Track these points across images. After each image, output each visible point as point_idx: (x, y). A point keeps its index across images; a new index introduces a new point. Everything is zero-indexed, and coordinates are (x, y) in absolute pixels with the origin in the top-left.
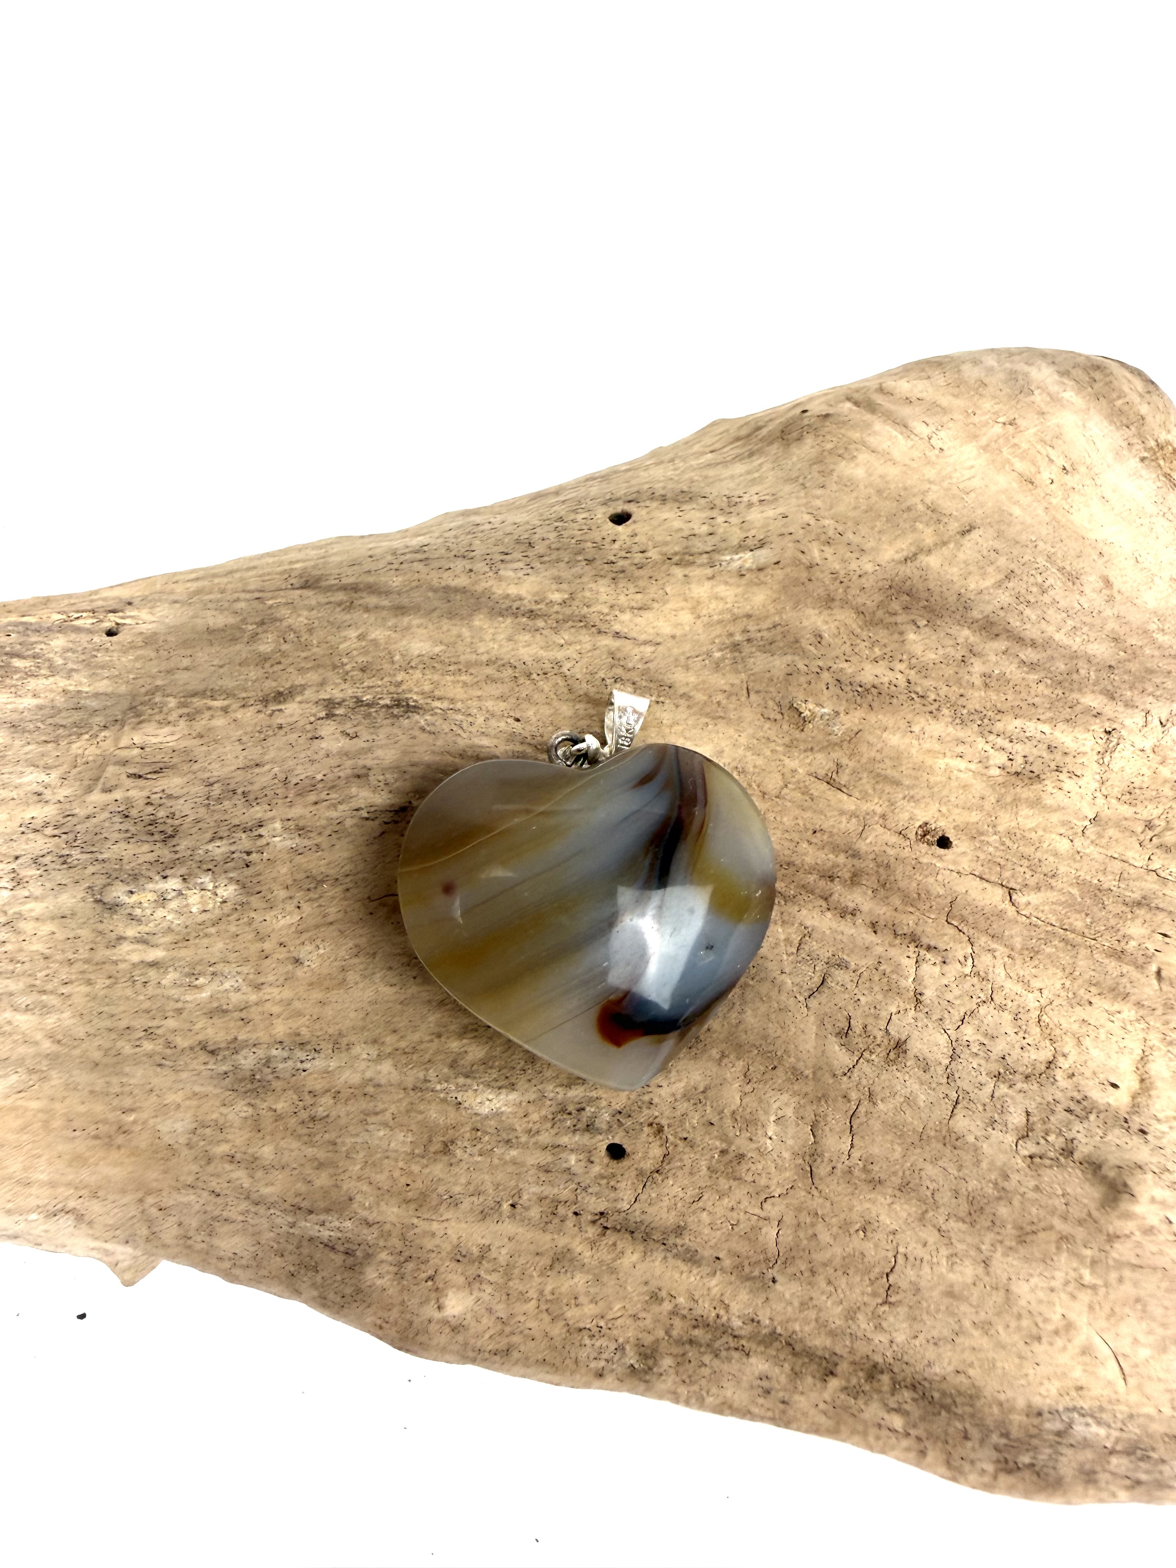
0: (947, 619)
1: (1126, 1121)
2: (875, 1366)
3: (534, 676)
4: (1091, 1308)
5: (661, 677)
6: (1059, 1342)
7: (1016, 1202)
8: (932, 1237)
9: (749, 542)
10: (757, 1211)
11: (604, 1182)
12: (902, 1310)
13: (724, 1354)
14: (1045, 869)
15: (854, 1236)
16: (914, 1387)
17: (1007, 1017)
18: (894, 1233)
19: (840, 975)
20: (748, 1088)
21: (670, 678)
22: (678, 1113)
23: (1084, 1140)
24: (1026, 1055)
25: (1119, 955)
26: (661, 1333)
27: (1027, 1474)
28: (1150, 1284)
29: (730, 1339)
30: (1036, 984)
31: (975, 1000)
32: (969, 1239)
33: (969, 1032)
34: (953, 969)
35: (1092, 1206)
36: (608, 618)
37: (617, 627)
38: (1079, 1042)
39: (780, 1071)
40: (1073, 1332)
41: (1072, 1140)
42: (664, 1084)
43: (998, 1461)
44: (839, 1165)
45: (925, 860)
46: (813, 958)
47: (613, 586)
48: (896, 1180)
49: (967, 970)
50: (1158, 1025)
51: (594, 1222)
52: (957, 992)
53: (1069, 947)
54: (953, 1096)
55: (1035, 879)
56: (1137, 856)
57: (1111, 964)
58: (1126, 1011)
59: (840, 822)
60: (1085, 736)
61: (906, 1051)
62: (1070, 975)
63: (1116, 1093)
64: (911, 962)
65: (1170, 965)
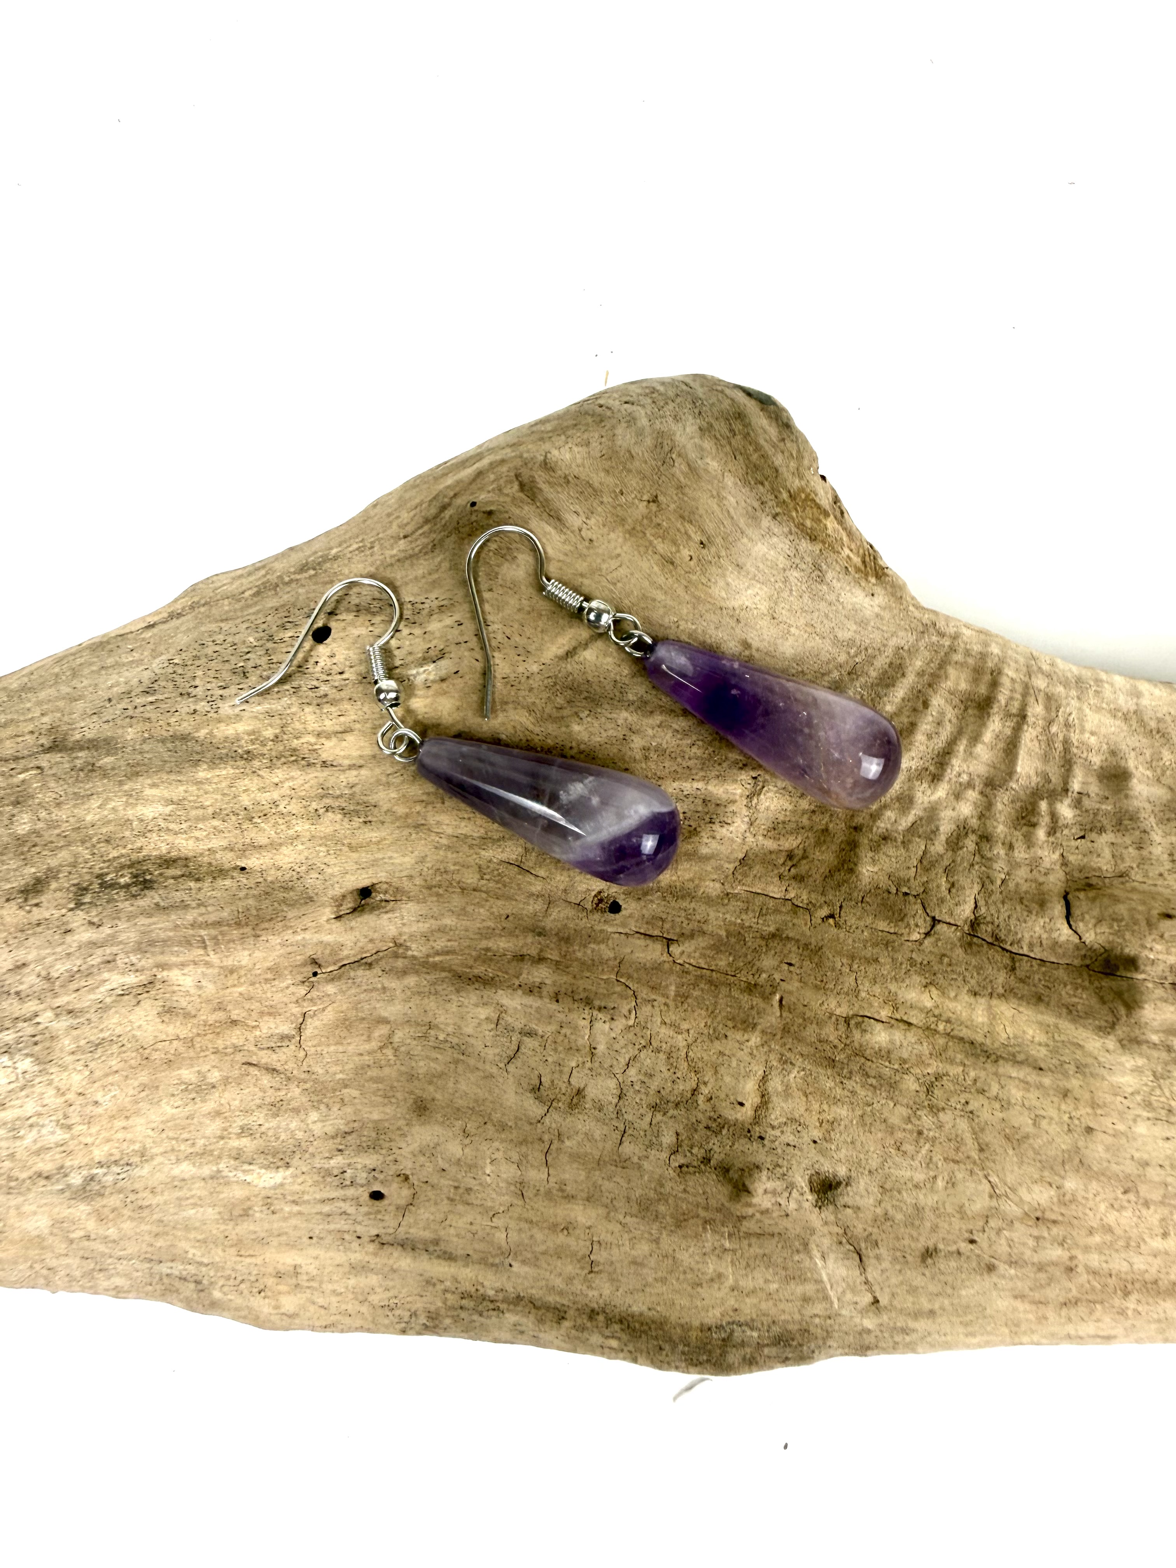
0: (606, 706)
1: (749, 1131)
2: (593, 1311)
3: (256, 820)
4: (733, 1263)
5: (365, 798)
6: (716, 1286)
7: (671, 1200)
8: (614, 1226)
9: (432, 653)
10: (490, 1223)
11: (372, 1216)
12: (604, 1276)
13: (485, 1313)
14: (698, 917)
15: (560, 1234)
16: (621, 1322)
17: (662, 1056)
18: (589, 1228)
19: (530, 1043)
20: (467, 1141)
21: (372, 799)
22: (418, 1164)
23: (718, 1150)
24: (676, 1087)
25: (751, 988)
26: (440, 1304)
27: (708, 1366)
28: (770, 1246)
29: (489, 1303)
30: (685, 1026)
31: (637, 1047)
32: (642, 1228)
33: (633, 1074)
34: (620, 1024)
35: (724, 1200)
36: (316, 747)
37: (324, 756)
38: (716, 1072)
39: (489, 1126)
40: (723, 1280)
41: (711, 1150)
42: (403, 1145)
43: (686, 1360)
44: (542, 1189)
45: (597, 928)
46: (509, 1029)
47: (318, 711)
48: (585, 1195)
49: (631, 1022)
50: (777, 1047)
51: (373, 1241)
52: (622, 1042)
53: (713, 988)
54: (622, 1127)
55: (690, 926)
56: (776, 889)
57: (745, 998)
58: (753, 1039)
59: (528, 904)
60: (735, 786)
61: (584, 1097)
62: (712, 1014)
63: (744, 1109)
64: (586, 1023)
65: (790, 993)
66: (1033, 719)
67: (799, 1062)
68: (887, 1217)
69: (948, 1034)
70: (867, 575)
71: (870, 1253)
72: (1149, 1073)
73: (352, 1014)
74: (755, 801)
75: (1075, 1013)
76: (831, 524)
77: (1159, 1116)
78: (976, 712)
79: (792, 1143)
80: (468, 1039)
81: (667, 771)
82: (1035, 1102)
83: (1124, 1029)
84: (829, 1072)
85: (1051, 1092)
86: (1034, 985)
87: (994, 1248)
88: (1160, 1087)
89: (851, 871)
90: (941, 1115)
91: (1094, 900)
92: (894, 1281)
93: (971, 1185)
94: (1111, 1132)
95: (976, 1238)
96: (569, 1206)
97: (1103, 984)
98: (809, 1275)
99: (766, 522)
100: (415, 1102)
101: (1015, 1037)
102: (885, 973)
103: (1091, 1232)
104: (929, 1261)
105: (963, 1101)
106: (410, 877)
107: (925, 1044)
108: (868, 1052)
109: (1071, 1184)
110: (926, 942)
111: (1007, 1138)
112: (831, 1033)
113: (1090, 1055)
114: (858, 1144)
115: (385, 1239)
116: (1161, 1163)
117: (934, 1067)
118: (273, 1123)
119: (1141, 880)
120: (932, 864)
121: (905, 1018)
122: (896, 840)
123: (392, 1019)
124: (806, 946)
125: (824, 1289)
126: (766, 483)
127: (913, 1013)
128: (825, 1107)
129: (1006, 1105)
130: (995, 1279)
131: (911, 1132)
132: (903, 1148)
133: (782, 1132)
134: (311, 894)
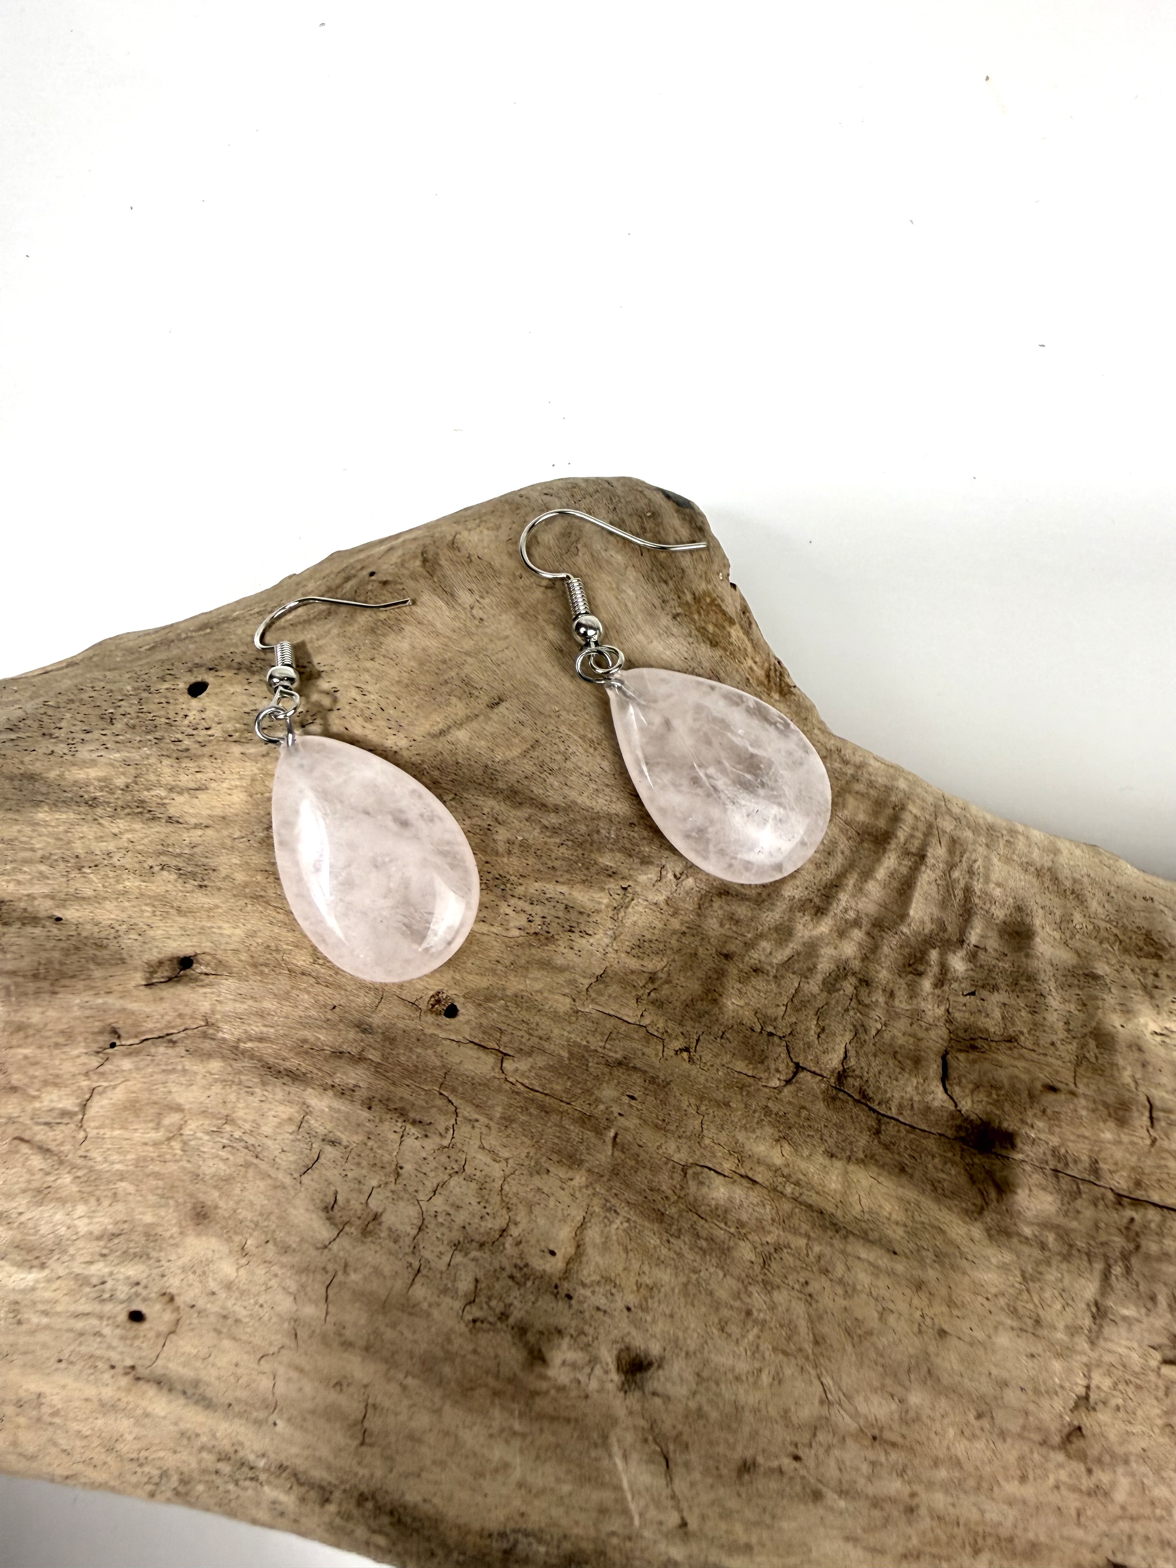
0: (474, 792)
1: (556, 1287)
2: (361, 1494)
3: (86, 870)
4: (521, 1451)
5: (205, 861)
6: (500, 1478)
7: (458, 1360)
8: (393, 1388)
10: (256, 1367)
11: (128, 1342)
12: (376, 1450)
13: (242, 1483)
14: (540, 1033)
15: (332, 1391)
16: (391, 1513)
17: (473, 1185)
18: (365, 1386)
19: (330, 1152)
20: (244, 1261)
21: (213, 862)
22: (186, 1283)
23: (519, 1306)
24: (483, 1224)
25: (585, 1120)
26: (194, 1464)
28: (565, 1434)
29: (247, 1471)
30: (505, 1153)
31: (448, 1172)
32: (424, 1393)
33: (439, 1203)
34: (434, 1143)
35: (518, 1368)
36: (165, 802)
37: (172, 812)
38: (531, 1211)
39: (270, 1246)
40: (509, 1471)
41: (511, 1305)
42: (174, 1257)
44: (318, 1330)
45: (428, 1031)
46: (312, 1134)
47: (176, 766)
49: (446, 1143)
50: (602, 1191)
51: (126, 1374)
52: (433, 1164)
53: (543, 1114)
54: (416, 1265)
55: (530, 1043)
56: (631, 1013)
57: (575, 1130)
58: (578, 1177)
59: (358, 996)
60: (602, 894)
61: (380, 1224)
62: (537, 1145)
63: (553, 1260)
64: (397, 1137)
65: (626, 1129)
66: (933, 861)
67: (624, 1211)
68: (700, 1414)
69: (795, 1200)
70: (770, 690)
71: (677, 1458)
72: (1018, 1273)
73: (144, 1096)
74: (622, 914)
75: (940, 1191)
76: (736, 633)
77: (1025, 1327)
78: (871, 846)
79: (602, 1307)
80: (265, 1140)
81: (530, 868)
82: (883, 1292)
83: (994, 1215)
84: (656, 1227)
85: (904, 1282)
86: (899, 1154)
87: (822, 1470)
88: (1028, 1291)
89: (715, 1001)
90: (775, 1294)
91: (974, 1062)
92: (705, 1497)
93: (800, 1385)
94: (967, 1339)
95: (800, 1453)
96: (345, 1355)
97: (976, 1161)
98: (607, 1477)
99: (665, 620)
100: (194, 1208)
101: (870, 1212)
102: (736, 1120)
103: (936, 1463)
104: (746, 1477)
105: (802, 1280)
106: (236, 951)
107: (768, 1207)
108: (703, 1208)
109: (916, 1398)
110: (785, 1090)
111: (848, 1332)
112: (665, 1182)
113: (950, 1242)
114: (677, 1316)
115: (141, 1371)
116: (1021, 1384)
117: (774, 1235)
118: (35, 1213)
119: (1031, 1047)
120: (804, 1004)
121: (750, 1175)
122: (768, 975)
123: (187, 1107)
124: (653, 1080)
125: (624, 1499)
126: (671, 583)
127: (761, 1169)
128: (646, 1268)
129: (850, 1290)
130: (821, 1511)
131: (739, 1310)
132: (727, 1329)
133: (593, 1292)
134: (125, 956)
